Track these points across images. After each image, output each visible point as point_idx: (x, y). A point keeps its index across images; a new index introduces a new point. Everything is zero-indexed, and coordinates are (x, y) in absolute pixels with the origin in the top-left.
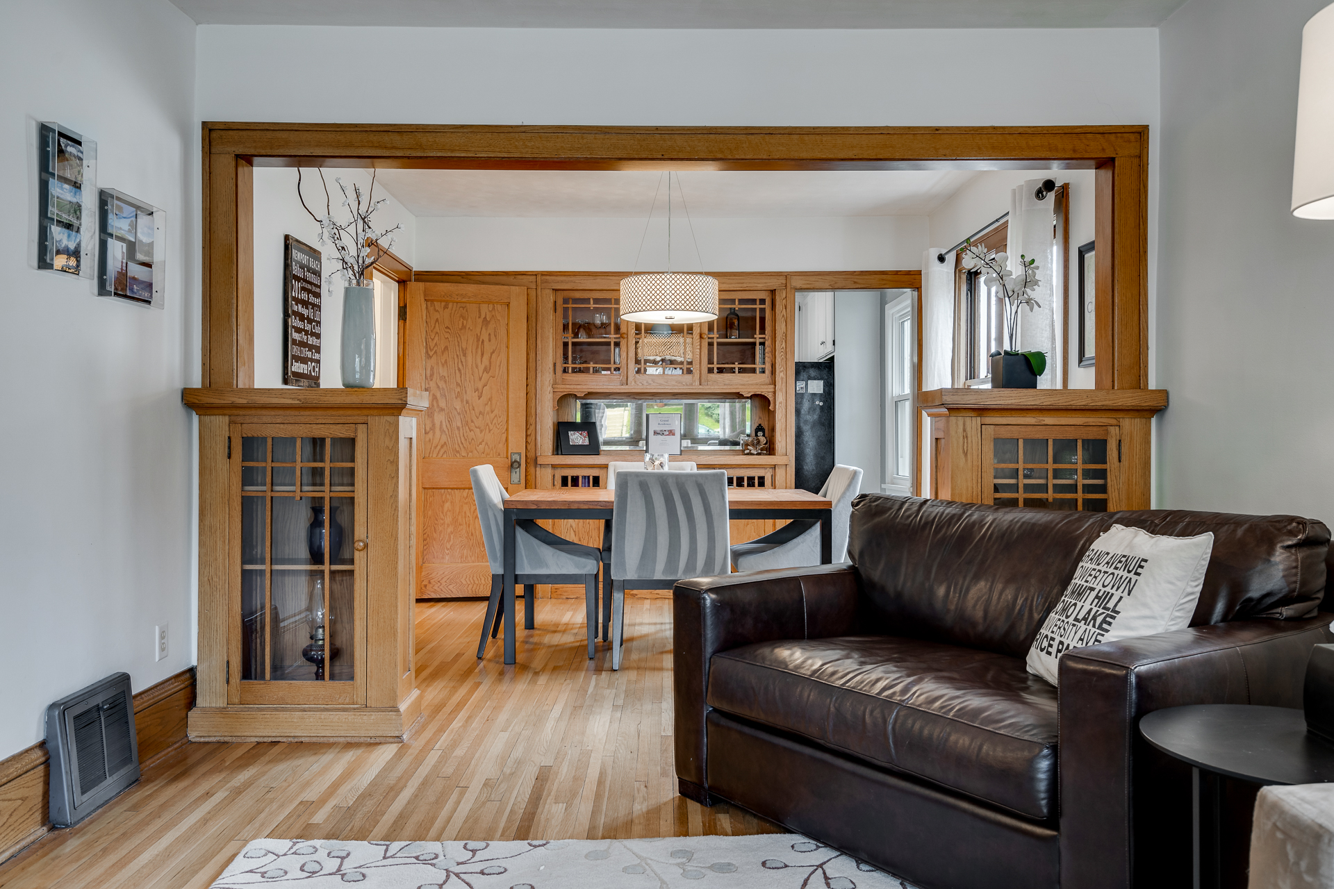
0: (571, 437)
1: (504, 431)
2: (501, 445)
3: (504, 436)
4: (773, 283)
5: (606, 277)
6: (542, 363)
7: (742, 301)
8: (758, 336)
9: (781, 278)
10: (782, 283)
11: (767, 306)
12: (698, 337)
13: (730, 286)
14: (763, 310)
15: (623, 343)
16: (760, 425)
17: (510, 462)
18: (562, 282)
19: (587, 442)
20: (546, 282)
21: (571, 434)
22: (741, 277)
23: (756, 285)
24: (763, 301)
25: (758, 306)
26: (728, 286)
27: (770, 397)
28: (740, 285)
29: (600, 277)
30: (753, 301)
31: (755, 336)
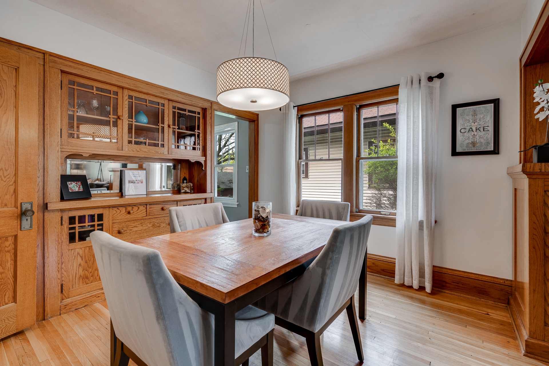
0: (69, 186)
1: (11, 183)
2: (8, 197)
3: (12, 188)
4: (206, 105)
5: (109, 74)
6: (50, 127)
7: (190, 111)
8: (196, 131)
9: (209, 103)
10: (209, 106)
11: (201, 116)
12: (167, 126)
13: (186, 101)
14: (199, 118)
15: (119, 122)
16: (185, 177)
17: (19, 211)
18: (70, 66)
19: (81, 189)
20: (55, 62)
21: (69, 184)
22: (191, 98)
23: (198, 104)
24: (199, 113)
25: (197, 115)
26: (185, 100)
27: (203, 163)
28: (191, 102)
29: (104, 72)
30: (194, 112)
31: (195, 131)
